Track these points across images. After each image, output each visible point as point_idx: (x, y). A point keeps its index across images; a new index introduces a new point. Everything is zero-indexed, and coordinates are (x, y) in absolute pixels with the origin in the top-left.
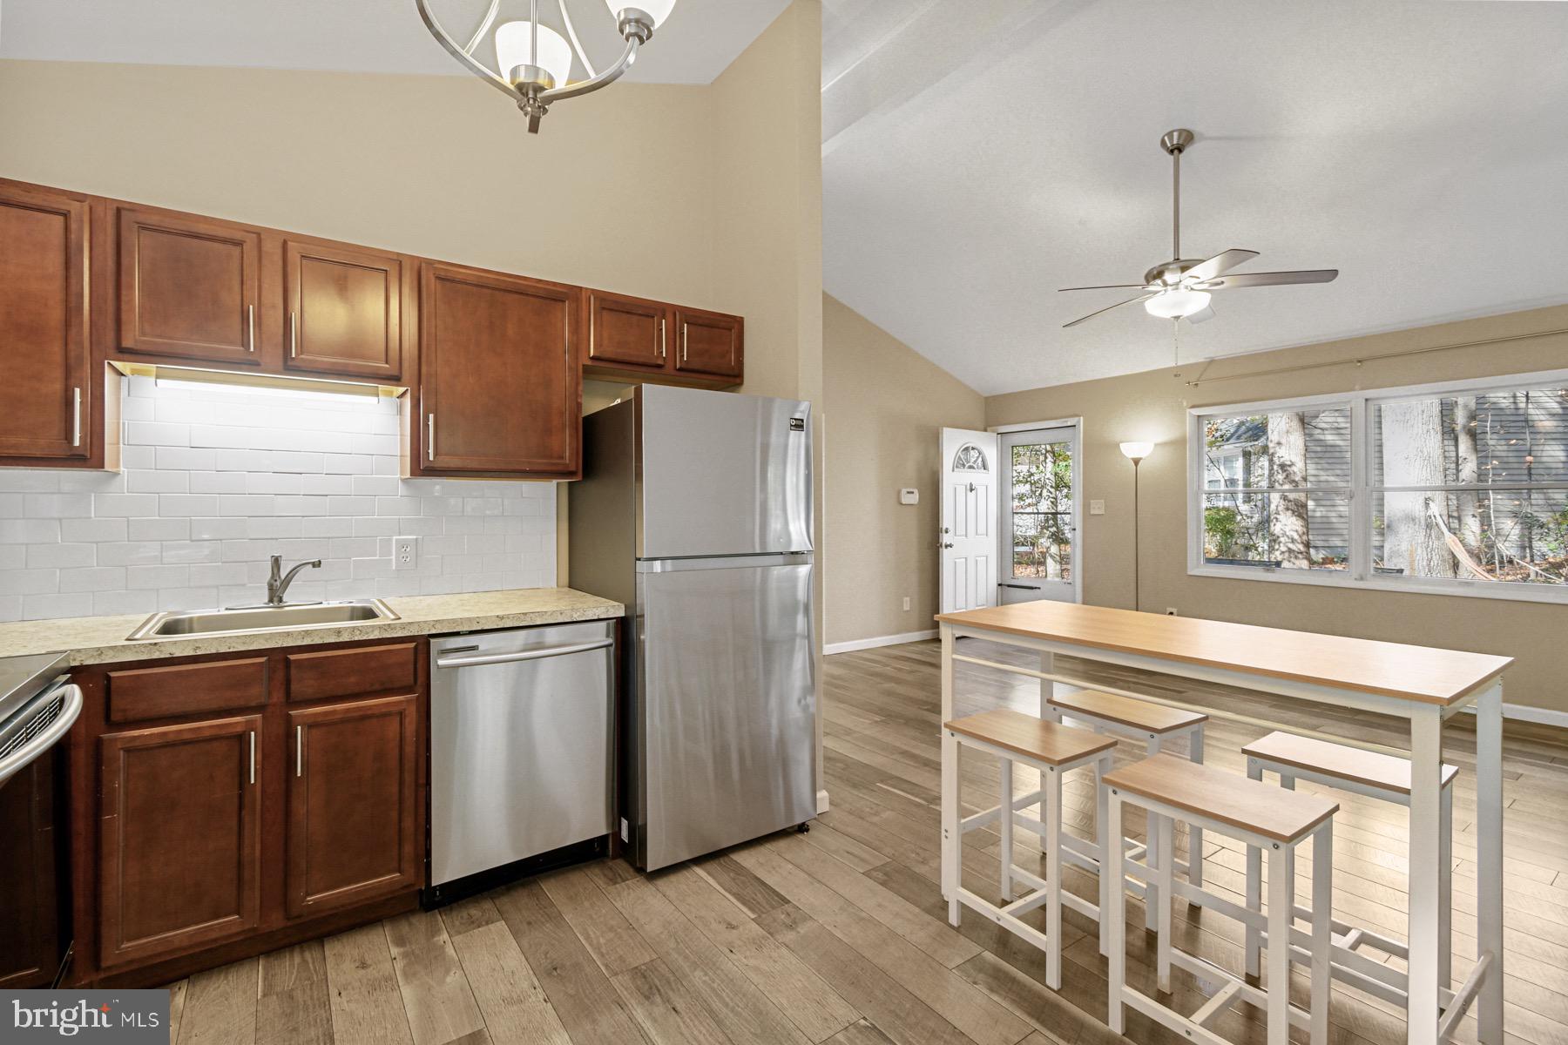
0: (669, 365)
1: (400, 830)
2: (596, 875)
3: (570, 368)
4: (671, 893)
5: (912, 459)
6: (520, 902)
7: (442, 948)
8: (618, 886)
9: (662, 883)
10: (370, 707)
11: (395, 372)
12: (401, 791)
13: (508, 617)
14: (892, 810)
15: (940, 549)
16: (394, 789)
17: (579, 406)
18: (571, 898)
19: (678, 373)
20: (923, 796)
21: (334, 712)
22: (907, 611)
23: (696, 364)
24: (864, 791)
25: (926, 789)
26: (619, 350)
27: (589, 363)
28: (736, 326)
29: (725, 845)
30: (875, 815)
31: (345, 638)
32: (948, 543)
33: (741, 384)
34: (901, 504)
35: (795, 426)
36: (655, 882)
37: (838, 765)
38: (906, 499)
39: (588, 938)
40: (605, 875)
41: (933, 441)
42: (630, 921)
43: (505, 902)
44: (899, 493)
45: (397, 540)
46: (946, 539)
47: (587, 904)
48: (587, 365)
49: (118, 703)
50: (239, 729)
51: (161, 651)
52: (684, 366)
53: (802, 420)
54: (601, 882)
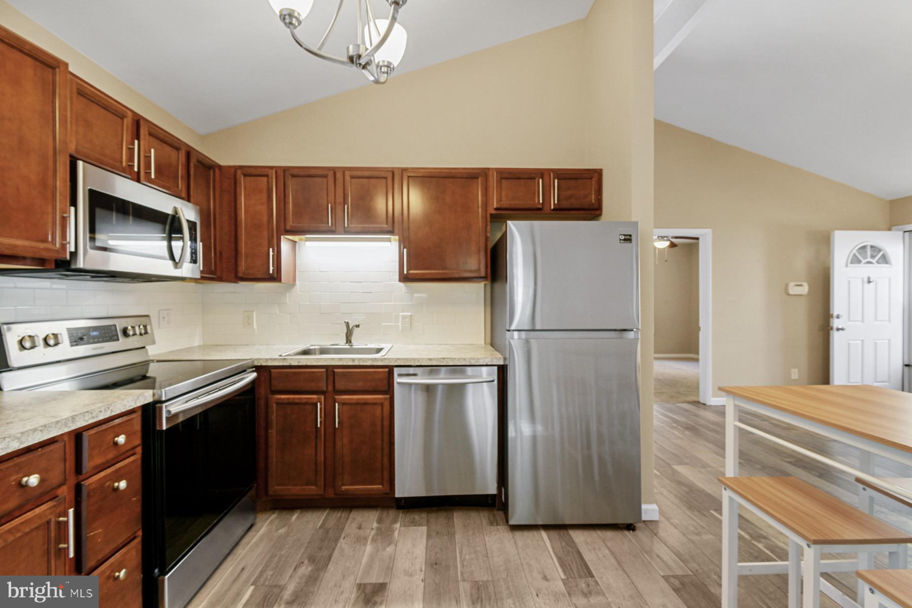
0: (546, 208)
1: (382, 464)
2: (484, 517)
3: (482, 217)
4: (520, 543)
5: (801, 259)
6: (439, 519)
7: (394, 531)
8: (492, 527)
9: (518, 534)
10: (367, 399)
11: (391, 229)
12: (382, 444)
13: (434, 359)
14: (714, 535)
15: (831, 332)
16: (379, 442)
17: (487, 239)
18: (464, 526)
19: (554, 212)
20: (751, 532)
21: (352, 399)
22: (795, 380)
23: (565, 204)
24: (697, 513)
25: (756, 526)
26: (512, 202)
27: (494, 212)
28: (596, 175)
29: (567, 522)
30: (697, 534)
31: (356, 363)
32: (840, 327)
33: (600, 215)
34: (789, 295)
35: (625, 240)
36: (514, 532)
37: (684, 488)
38: (793, 290)
39: (461, 553)
40: (489, 518)
41: (824, 242)
42: (488, 551)
43: (433, 516)
44: (787, 286)
45: (402, 315)
46: (836, 323)
47: (471, 532)
48: (493, 214)
49: (274, 382)
50: (315, 401)
51: (287, 362)
52: (557, 207)
53: (630, 236)
54: (485, 522)
